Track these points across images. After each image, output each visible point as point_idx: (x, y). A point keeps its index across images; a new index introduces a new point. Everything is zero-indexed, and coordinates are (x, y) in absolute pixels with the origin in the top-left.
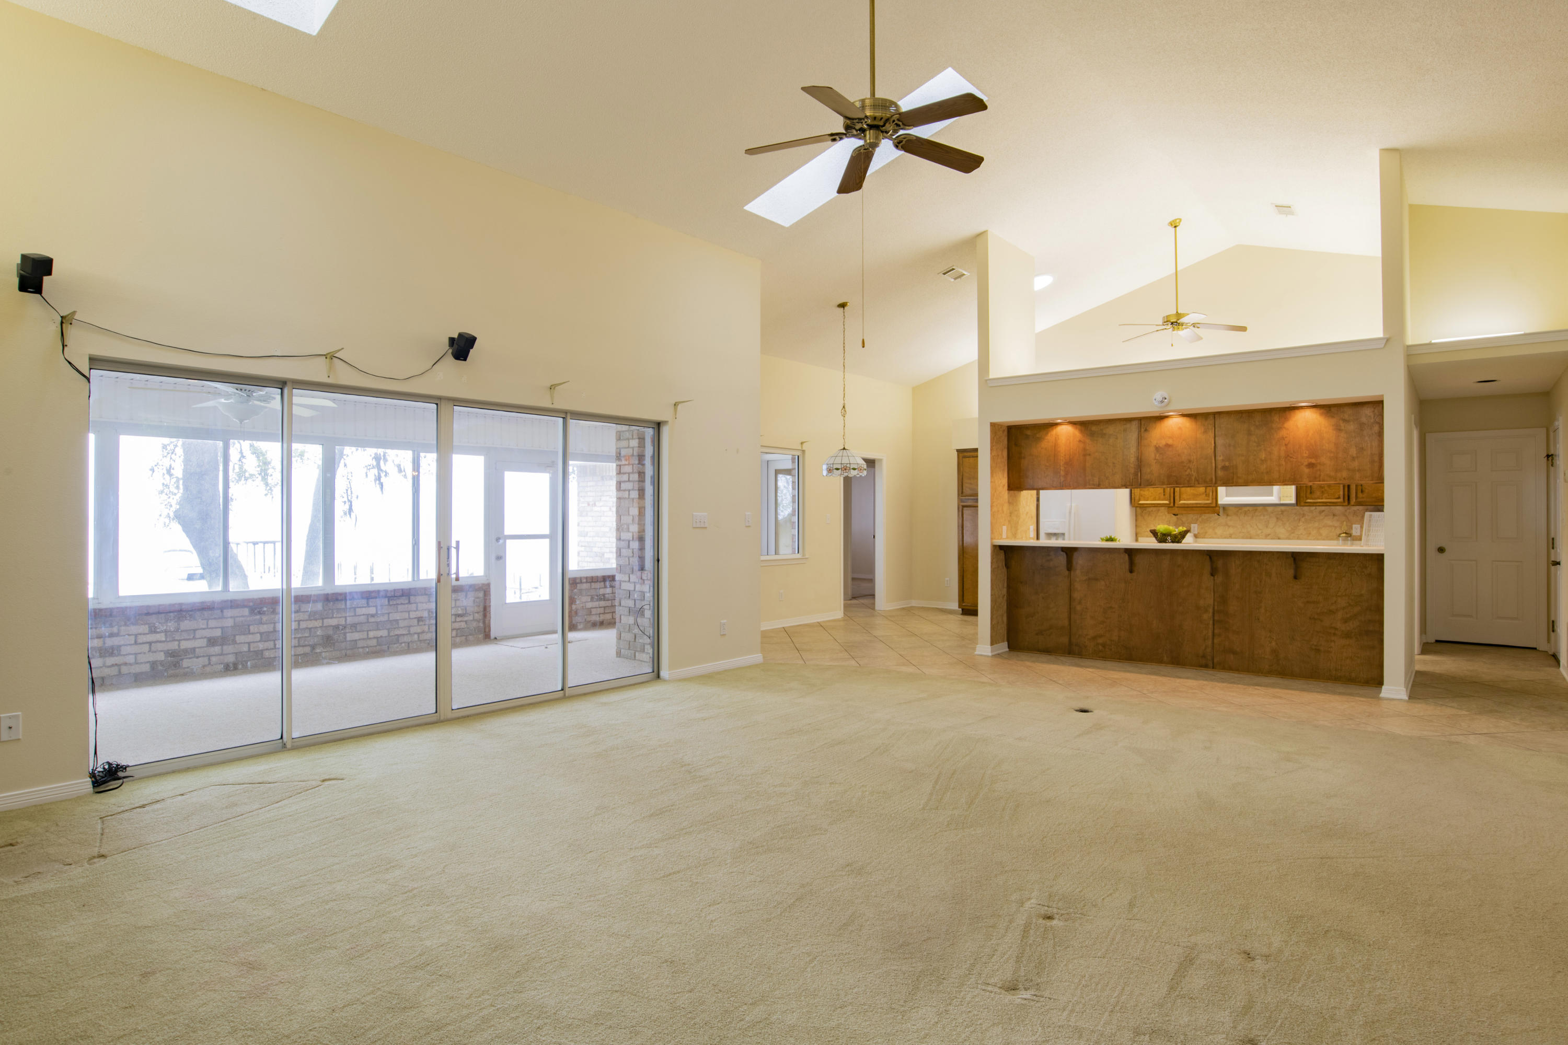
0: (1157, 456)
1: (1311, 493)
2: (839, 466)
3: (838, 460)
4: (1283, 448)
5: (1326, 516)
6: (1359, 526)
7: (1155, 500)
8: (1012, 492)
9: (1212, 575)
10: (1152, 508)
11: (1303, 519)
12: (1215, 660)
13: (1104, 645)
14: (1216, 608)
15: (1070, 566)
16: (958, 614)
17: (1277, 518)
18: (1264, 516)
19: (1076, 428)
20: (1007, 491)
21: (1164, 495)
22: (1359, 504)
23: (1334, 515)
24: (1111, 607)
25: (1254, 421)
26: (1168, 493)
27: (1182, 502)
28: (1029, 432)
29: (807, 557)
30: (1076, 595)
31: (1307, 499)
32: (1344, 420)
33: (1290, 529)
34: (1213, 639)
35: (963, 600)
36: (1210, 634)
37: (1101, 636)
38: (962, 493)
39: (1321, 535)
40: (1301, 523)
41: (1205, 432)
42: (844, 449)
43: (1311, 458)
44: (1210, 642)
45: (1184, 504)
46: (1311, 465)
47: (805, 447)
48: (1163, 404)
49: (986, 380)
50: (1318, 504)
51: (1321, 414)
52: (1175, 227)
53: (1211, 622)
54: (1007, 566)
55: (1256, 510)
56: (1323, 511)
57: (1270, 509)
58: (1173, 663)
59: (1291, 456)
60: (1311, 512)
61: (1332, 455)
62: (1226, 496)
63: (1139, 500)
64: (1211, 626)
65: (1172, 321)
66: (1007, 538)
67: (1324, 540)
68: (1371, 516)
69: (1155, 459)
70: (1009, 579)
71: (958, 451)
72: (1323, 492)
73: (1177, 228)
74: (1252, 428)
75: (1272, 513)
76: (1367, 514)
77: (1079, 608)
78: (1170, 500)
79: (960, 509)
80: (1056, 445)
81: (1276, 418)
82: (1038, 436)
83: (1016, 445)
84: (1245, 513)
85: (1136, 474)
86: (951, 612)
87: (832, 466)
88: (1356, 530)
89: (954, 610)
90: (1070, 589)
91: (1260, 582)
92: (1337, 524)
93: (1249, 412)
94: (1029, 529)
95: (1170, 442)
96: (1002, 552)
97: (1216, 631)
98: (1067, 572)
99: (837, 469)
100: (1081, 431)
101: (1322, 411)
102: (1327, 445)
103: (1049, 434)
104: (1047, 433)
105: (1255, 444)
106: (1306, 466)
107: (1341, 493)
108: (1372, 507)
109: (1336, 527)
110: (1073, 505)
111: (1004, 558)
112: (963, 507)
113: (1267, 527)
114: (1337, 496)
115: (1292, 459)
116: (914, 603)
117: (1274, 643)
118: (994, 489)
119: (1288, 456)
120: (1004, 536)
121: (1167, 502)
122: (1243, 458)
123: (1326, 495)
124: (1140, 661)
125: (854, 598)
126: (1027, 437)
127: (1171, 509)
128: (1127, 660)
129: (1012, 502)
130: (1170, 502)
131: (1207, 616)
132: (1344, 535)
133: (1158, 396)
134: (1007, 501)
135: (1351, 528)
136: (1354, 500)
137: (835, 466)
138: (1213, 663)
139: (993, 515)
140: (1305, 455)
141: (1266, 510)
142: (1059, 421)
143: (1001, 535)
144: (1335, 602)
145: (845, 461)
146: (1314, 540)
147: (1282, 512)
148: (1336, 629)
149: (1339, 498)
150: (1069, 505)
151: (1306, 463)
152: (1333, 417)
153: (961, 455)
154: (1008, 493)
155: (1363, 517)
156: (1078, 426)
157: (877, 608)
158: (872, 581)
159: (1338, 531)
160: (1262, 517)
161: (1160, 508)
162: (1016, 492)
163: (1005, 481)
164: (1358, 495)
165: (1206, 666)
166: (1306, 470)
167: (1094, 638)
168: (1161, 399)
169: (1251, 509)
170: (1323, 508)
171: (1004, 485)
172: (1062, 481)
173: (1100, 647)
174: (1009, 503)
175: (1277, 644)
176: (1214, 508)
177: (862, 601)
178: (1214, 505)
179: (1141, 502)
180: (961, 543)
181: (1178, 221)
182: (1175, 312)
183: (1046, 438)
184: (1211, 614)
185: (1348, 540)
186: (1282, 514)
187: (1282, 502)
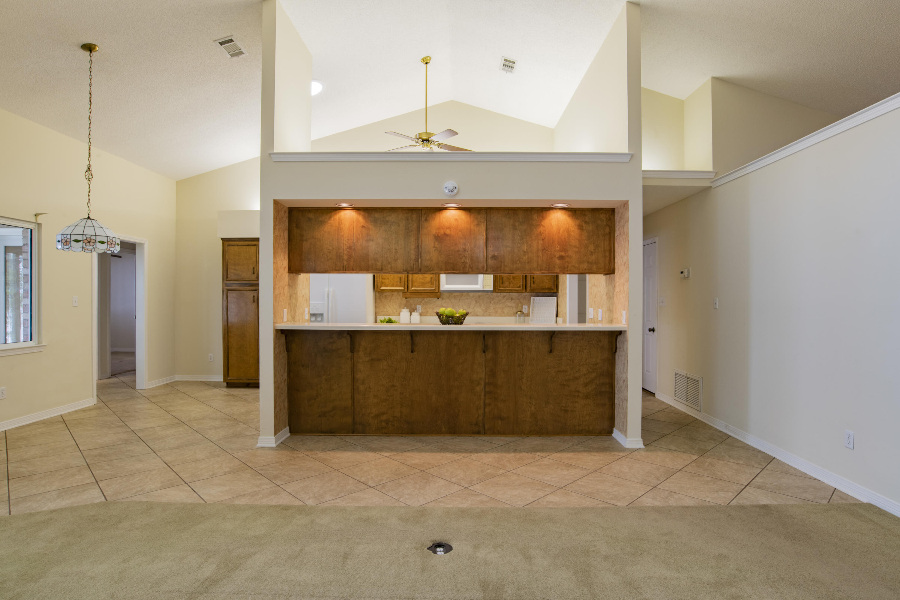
0: (436, 244)
1: (502, 283)
2: (80, 238)
3: (79, 230)
4: (541, 242)
5: (507, 299)
6: (527, 307)
7: (393, 286)
8: (291, 275)
9: (484, 352)
10: (387, 293)
11: (493, 302)
12: (486, 427)
13: (387, 422)
14: (487, 381)
15: (353, 349)
16: (223, 387)
17: (476, 301)
18: (467, 299)
19: (360, 214)
20: (287, 274)
21: (400, 283)
22: (532, 291)
23: (512, 299)
24: (393, 386)
25: (518, 218)
26: (403, 281)
27: (413, 288)
28: (311, 215)
29: (44, 344)
30: (360, 376)
31: (500, 287)
32: (586, 222)
33: (484, 309)
34: (485, 408)
35: (228, 374)
36: (482, 404)
37: (384, 414)
38: (227, 278)
39: (504, 313)
40: (491, 305)
41: (478, 225)
42: (89, 218)
43: (562, 251)
44: (481, 412)
45: (415, 290)
46: (561, 258)
47: (40, 220)
48: (453, 193)
49: (270, 154)
50: (507, 291)
51: (569, 216)
52: (427, 63)
53: (483, 394)
54: (288, 350)
55: (462, 295)
56: (505, 296)
57: (471, 294)
58: (450, 433)
59: (547, 249)
60: (498, 297)
61: (577, 250)
62: (446, 284)
63: (381, 287)
64: (482, 397)
65: (423, 138)
66: (288, 321)
67: (506, 316)
68: (534, 299)
69: (434, 247)
70: (289, 363)
71: (223, 240)
72: (510, 282)
73: (428, 65)
74: (517, 224)
75: (473, 297)
76: (532, 298)
77: (362, 388)
78: (405, 287)
79: (225, 293)
80: (339, 228)
81: (535, 216)
82: (320, 219)
83: (297, 227)
84: (455, 297)
85: (417, 260)
86: (215, 385)
87: (69, 236)
88: (525, 309)
89: (218, 382)
90: (353, 370)
91: (523, 356)
92: (514, 305)
93: (514, 210)
94: (305, 311)
95: (448, 232)
96: (284, 335)
97: (487, 401)
98: (349, 355)
99: (77, 241)
100: (365, 218)
101: (570, 213)
102: (573, 241)
103: (332, 219)
104: (331, 217)
105: (519, 238)
106: (558, 258)
107: (521, 283)
108: (535, 293)
109: (513, 307)
110: (331, 289)
111: (285, 341)
112: (228, 290)
113: (469, 308)
114: (518, 286)
115: (547, 252)
116: (177, 378)
117: (533, 408)
118: (276, 270)
119: (545, 249)
120: (285, 320)
121: (402, 288)
122: (509, 249)
123: (511, 285)
124: (421, 433)
125: (113, 375)
126: (310, 219)
127: (404, 293)
128: (408, 433)
129: (292, 285)
130: (405, 288)
131: (479, 389)
132: (519, 313)
133: (450, 184)
134: (287, 283)
135: (522, 308)
136: (529, 289)
137: (74, 237)
138: (485, 429)
139: (276, 297)
140: (557, 249)
141: (469, 295)
142: (344, 205)
143: (282, 318)
144: (579, 370)
145: (89, 231)
146: (499, 316)
147: (479, 296)
148: (579, 392)
149: (520, 287)
150: (327, 289)
151: (557, 256)
152: (577, 218)
153: (226, 243)
154: (289, 276)
155: (530, 300)
156: (362, 212)
157: (138, 387)
158: (133, 354)
159: (515, 310)
160: (466, 300)
161: (394, 293)
162: (294, 275)
163: (285, 263)
164: (531, 285)
165: (478, 433)
166: (558, 262)
167: (377, 416)
168: (452, 188)
169: (458, 294)
170: (505, 294)
171: (285, 267)
172: (345, 264)
173: (384, 424)
174: (290, 286)
175: (535, 408)
176: (437, 294)
177: (122, 378)
178: (437, 291)
179: (382, 288)
180: (226, 323)
181: (428, 58)
182: (425, 132)
183: (329, 222)
184: (482, 387)
185: (521, 316)
186: (479, 298)
187: (485, 289)
